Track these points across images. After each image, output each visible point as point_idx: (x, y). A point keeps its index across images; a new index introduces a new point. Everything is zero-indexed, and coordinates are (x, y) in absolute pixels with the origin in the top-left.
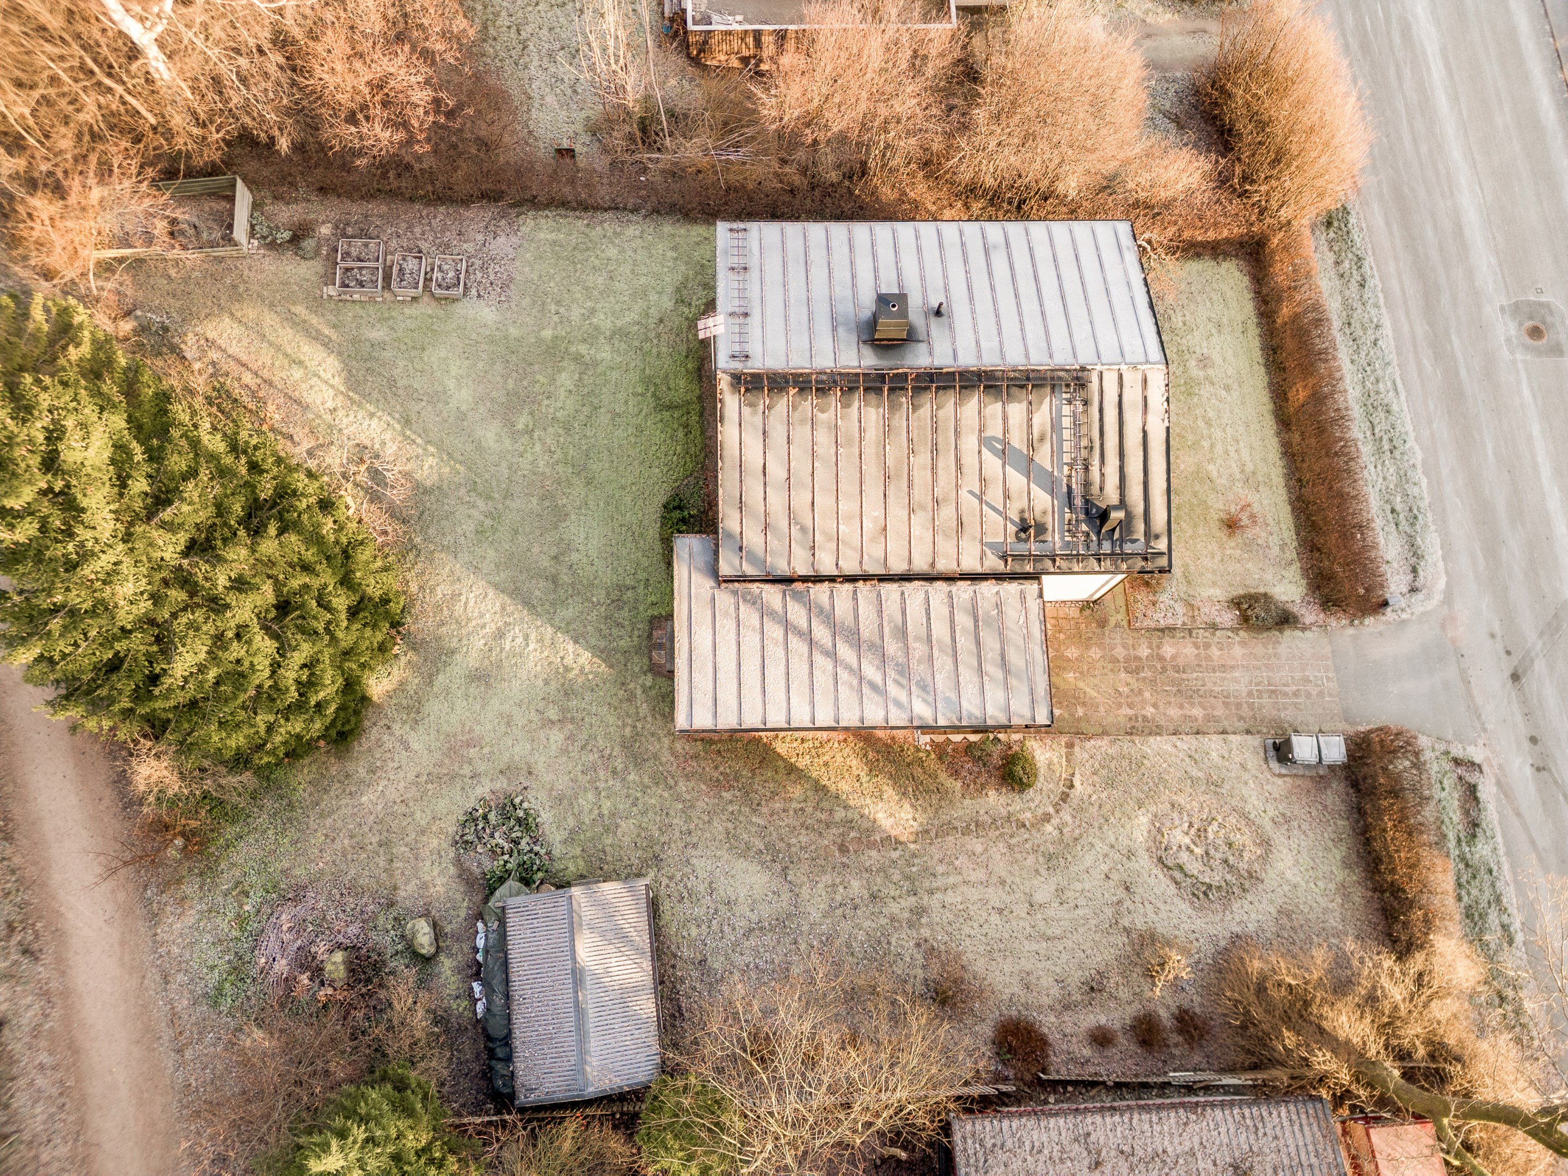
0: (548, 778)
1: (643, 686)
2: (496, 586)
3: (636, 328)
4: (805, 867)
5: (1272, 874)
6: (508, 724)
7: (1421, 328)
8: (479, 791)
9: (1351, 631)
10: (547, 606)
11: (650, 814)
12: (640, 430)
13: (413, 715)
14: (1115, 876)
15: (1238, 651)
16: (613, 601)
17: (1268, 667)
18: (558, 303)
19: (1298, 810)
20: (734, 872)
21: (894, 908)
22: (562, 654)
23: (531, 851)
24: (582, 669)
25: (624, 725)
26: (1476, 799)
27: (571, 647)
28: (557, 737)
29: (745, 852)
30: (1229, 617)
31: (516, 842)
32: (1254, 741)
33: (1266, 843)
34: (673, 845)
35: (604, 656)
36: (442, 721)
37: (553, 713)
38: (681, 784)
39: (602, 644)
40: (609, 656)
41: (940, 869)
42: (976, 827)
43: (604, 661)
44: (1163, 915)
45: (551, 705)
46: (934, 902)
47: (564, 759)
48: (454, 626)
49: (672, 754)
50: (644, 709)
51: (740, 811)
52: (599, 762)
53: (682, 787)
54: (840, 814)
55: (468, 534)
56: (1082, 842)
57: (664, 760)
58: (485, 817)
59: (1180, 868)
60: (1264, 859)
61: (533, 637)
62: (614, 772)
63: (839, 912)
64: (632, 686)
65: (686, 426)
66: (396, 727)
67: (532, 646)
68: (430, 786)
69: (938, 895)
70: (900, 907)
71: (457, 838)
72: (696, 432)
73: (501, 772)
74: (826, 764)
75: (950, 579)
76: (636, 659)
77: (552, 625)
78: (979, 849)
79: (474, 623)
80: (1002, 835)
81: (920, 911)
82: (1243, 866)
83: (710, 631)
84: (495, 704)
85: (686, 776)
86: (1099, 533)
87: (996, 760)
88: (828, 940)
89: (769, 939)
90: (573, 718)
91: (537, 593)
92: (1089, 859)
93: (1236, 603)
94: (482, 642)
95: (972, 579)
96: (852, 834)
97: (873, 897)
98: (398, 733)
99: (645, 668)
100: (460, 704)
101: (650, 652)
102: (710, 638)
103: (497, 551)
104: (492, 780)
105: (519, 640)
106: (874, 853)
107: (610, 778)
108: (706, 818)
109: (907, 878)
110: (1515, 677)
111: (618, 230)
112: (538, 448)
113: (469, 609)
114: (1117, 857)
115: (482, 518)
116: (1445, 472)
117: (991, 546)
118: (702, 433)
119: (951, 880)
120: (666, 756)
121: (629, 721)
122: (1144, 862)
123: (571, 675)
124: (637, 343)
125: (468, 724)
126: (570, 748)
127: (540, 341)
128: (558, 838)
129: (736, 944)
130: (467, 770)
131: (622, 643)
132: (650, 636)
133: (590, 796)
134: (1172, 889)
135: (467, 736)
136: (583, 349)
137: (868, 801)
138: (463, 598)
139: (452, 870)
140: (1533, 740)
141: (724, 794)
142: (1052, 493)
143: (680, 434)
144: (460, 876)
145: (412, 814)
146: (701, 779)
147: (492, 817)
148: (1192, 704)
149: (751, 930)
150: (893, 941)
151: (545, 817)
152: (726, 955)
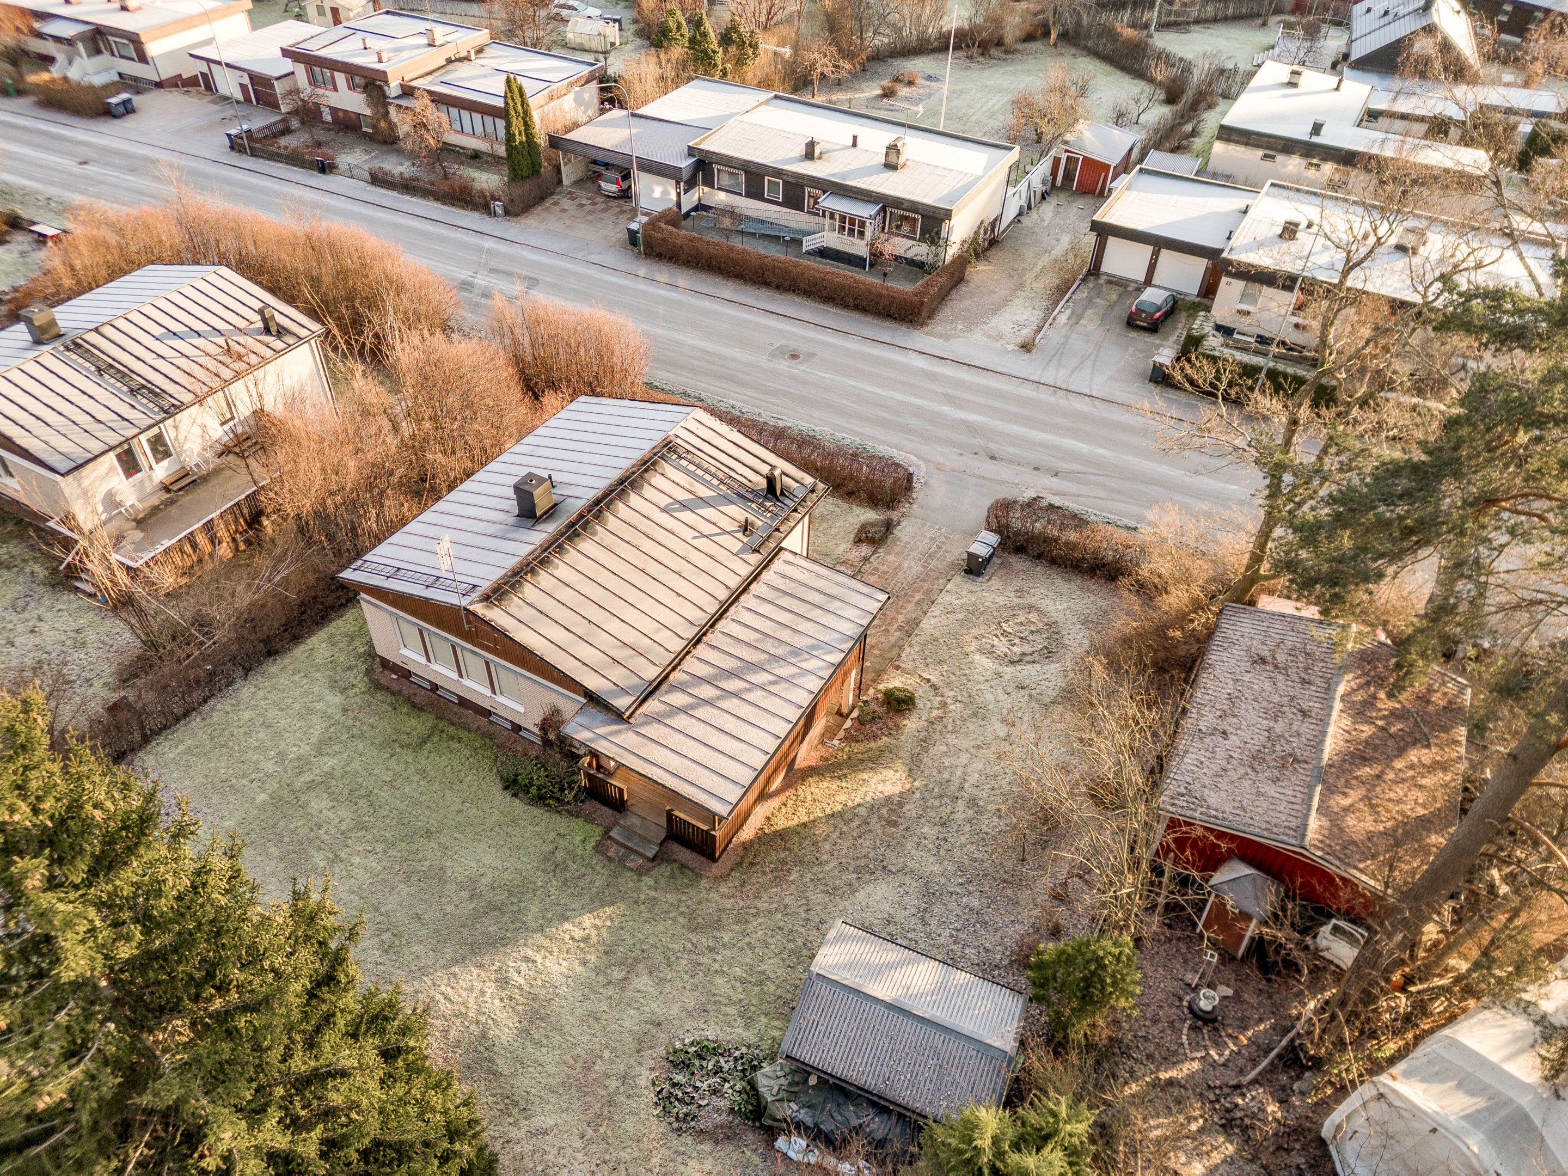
0: (675, 1010)
1: (650, 888)
2: (454, 962)
3: (332, 730)
4: (892, 856)
5: (1055, 615)
6: (597, 1019)
7: (751, 393)
8: (643, 1081)
9: (915, 506)
10: (511, 926)
11: (771, 941)
12: (422, 773)
13: (515, 1111)
14: (1010, 690)
15: (891, 558)
16: (554, 871)
17: (911, 550)
18: (244, 776)
19: (1017, 583)
20: (864, 904)
21: (960, 816)
22: (568, 937)
23: (736, 1059)
24: (595, 927)
25: (675, 920)
26: (1058, 508)
27: (567, 926)
28: (643, 982)
29: (852, 888)
30: (865, 550)
31: (718, 1070)
32: (958, 579)
33: (1031, 608)
34: (810, 939)
35: (598, 903)
36: (544, 1081)
37: (617, 974)
38: (759, 905)
39: (586, 898)
40: (601, 900)
41: (946, 775)
42: (925, 742)
43: (602, 906)
44: (1053, 678)
45: (609, 971)
46: (969, 790)
47: (668, 985)
48: (458, 1022)
49: (729, 898)
50: (672, 898)
51: (814, 874)
52: (694, 957)
53: (763, 905)
54: (863, 811)
55: (379, 960)
56: (974, 693)
57: (729, 906)
58: (674, 1085)
59: (1024, 654)
60: (1040, 612)
61: (530, 953)
62: (712, 949)
63: (942, 852)
64: (643, 897)
65: (453, 738)
66: (514, 1133)
67: (539, 959)
68: (602, 1130)
69: (966, 786)
70: (962, 812)
71: (675, 1125)
72: (464, 734)
73: (638, 1051)
74: (814, 800)
75: (745, 589)
76: (622, 880)
77: (534, 932)
78: (944, 748)
79: (472, 1001)
80: (941, 732)
81: (972, 802)
82: (1040, 625)
83: (662, 749)
84: (568, 1020)
85: (755, 898)
86: (778, 500)
87: (881, 710)
88: (961, 869)
89: (937, 909)
90: (635, 959)
91: (491, 929)
92: (989, 697)
93: (858, 541)
94: (497, 1002)
95: (755, 579)
96: (884, 811)
97: (944, 824)
98: (522, 1134)
99: (635, 878)
100: (540, 1054)
101: (624, 866)
102: (668, 752)
103: (420, 942)
104: (640, 1064)
105: (523, 967)
106: (907, 807)
107: (715, 956)
108: (804, 901)
109: (941, 796)
110: (993, 458)
111: (233, 702)
112: (357, 860)
113: (455, 998)
114: (996, 682)
115: (377, 939)
116: (847, 425)
117: (742, 551)
118: (469, 731)
119: (959, 772)
120: (728, 903)
121: (673, 915)
122: (1009, 671)
123: (594, 939)
124: (344, 737)
125: (568, 1058)
126: (661, 975)
127: (262, 808)
128: (740, 1031)
129: (929, 935)
130: (613, 1084)
131: (597, 884)
132: (610, 859)
133: (719, 981)
134: (1038, 667)
135: (579, 1065)
136: (307, 777)
137: (864, 789)
138: (438, 997)
139: (706, 1147)
140: (1036, 469)
141: (791, 878)
142: (733, 503)
143: (455, 745)
144: (717, 1142)
145: (618, 1161)
146: (765, 888)
147: (679, 1078)
148: (911, 596)
149: (923, 919)
150: (986, 830)
151: (711, 1032)
152: (933, 946)
